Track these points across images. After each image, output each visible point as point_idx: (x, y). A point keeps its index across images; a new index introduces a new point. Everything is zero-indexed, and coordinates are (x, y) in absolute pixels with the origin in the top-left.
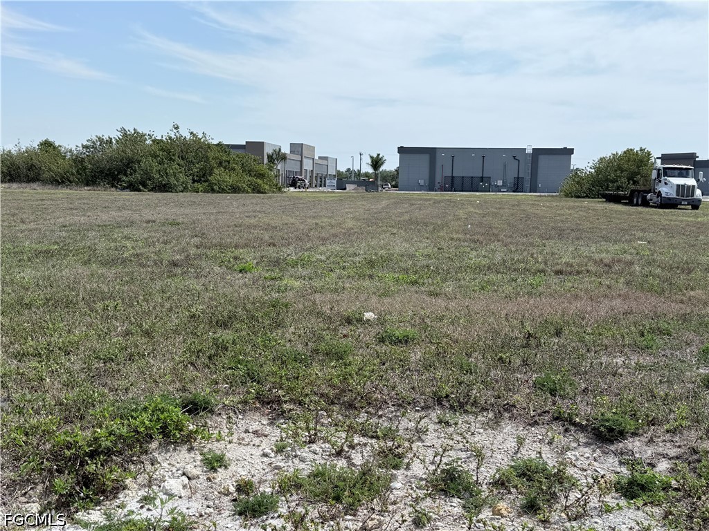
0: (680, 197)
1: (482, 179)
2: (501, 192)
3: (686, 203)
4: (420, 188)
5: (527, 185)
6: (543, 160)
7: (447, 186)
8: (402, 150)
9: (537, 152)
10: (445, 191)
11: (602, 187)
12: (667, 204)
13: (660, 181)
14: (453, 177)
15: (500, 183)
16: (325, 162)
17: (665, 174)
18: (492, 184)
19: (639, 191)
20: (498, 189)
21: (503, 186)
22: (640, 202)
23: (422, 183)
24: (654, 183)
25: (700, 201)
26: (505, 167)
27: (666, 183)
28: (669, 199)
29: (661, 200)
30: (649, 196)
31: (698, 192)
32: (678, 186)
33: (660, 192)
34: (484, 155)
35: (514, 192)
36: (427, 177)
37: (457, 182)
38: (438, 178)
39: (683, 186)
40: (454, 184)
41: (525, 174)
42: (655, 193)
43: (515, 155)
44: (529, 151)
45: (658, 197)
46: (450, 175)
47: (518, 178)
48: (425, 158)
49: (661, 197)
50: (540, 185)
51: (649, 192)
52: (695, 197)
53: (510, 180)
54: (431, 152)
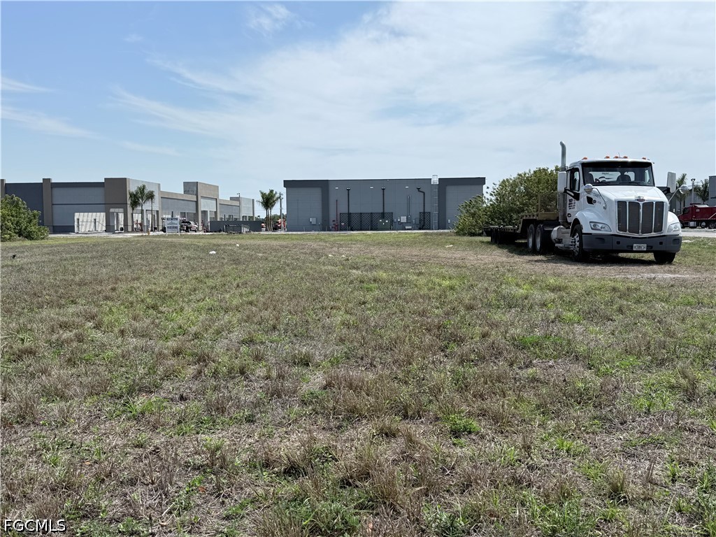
0: (627, 234)
1: (383, 215)
2: (405, 229)
3: (644, 247)
4: (311, 227)
5: (435, 221)
6: (451, 192)
7: (343, 224)
8: (287, 184)
9: (444, 182)
10: (341, 230)
11: (503, 220)
12: (596, 252)
13: (577, 197)
14: (349, 214)
15: (404, 219)
16: (236, 203)
17: (588, 179)
18: (395, 220)
19: (536, 222)
20: (402, 227)
21: (408, 222)
22: (538, 246)
23: (314, 222)
24: (565, 200)
25: (677, 240)
26: (409, 200)
27: (590, 201)
28: (601, 238)
29: (580, 241)
30: (555, 232)
31: (672, 220)
32: (621, 204)
33: (577, 221)
34: (384, 187)
35: (420, 229)
36: (319, 214)
37: (355, 221)
38: (333, 216)
39: (634, 205)
40: (351, 222)
41: (432, 208)
42: (566, 224)
43: (420, 185)
44: (435, 181)
45: (573, 235)
46: (347, 212)
47: (424, 213)
48: (317, 193)
49: (581, 234)
50: (449, 221)
51: (555, 223)
52: (665, 232)
53: (416, 216)
54: (323, 185)
